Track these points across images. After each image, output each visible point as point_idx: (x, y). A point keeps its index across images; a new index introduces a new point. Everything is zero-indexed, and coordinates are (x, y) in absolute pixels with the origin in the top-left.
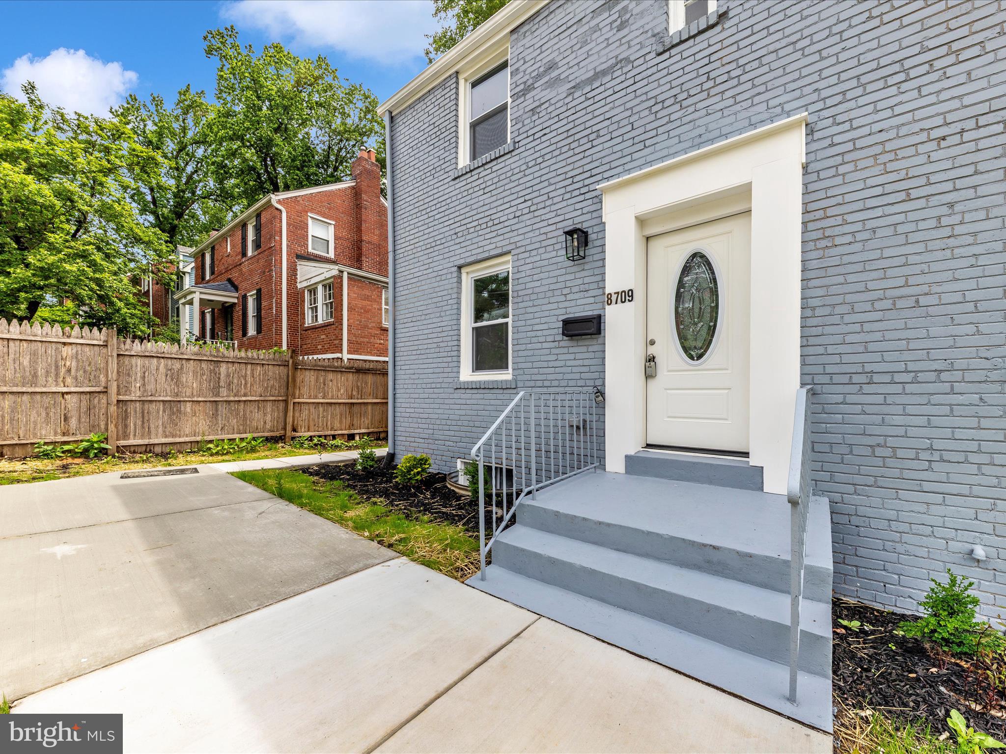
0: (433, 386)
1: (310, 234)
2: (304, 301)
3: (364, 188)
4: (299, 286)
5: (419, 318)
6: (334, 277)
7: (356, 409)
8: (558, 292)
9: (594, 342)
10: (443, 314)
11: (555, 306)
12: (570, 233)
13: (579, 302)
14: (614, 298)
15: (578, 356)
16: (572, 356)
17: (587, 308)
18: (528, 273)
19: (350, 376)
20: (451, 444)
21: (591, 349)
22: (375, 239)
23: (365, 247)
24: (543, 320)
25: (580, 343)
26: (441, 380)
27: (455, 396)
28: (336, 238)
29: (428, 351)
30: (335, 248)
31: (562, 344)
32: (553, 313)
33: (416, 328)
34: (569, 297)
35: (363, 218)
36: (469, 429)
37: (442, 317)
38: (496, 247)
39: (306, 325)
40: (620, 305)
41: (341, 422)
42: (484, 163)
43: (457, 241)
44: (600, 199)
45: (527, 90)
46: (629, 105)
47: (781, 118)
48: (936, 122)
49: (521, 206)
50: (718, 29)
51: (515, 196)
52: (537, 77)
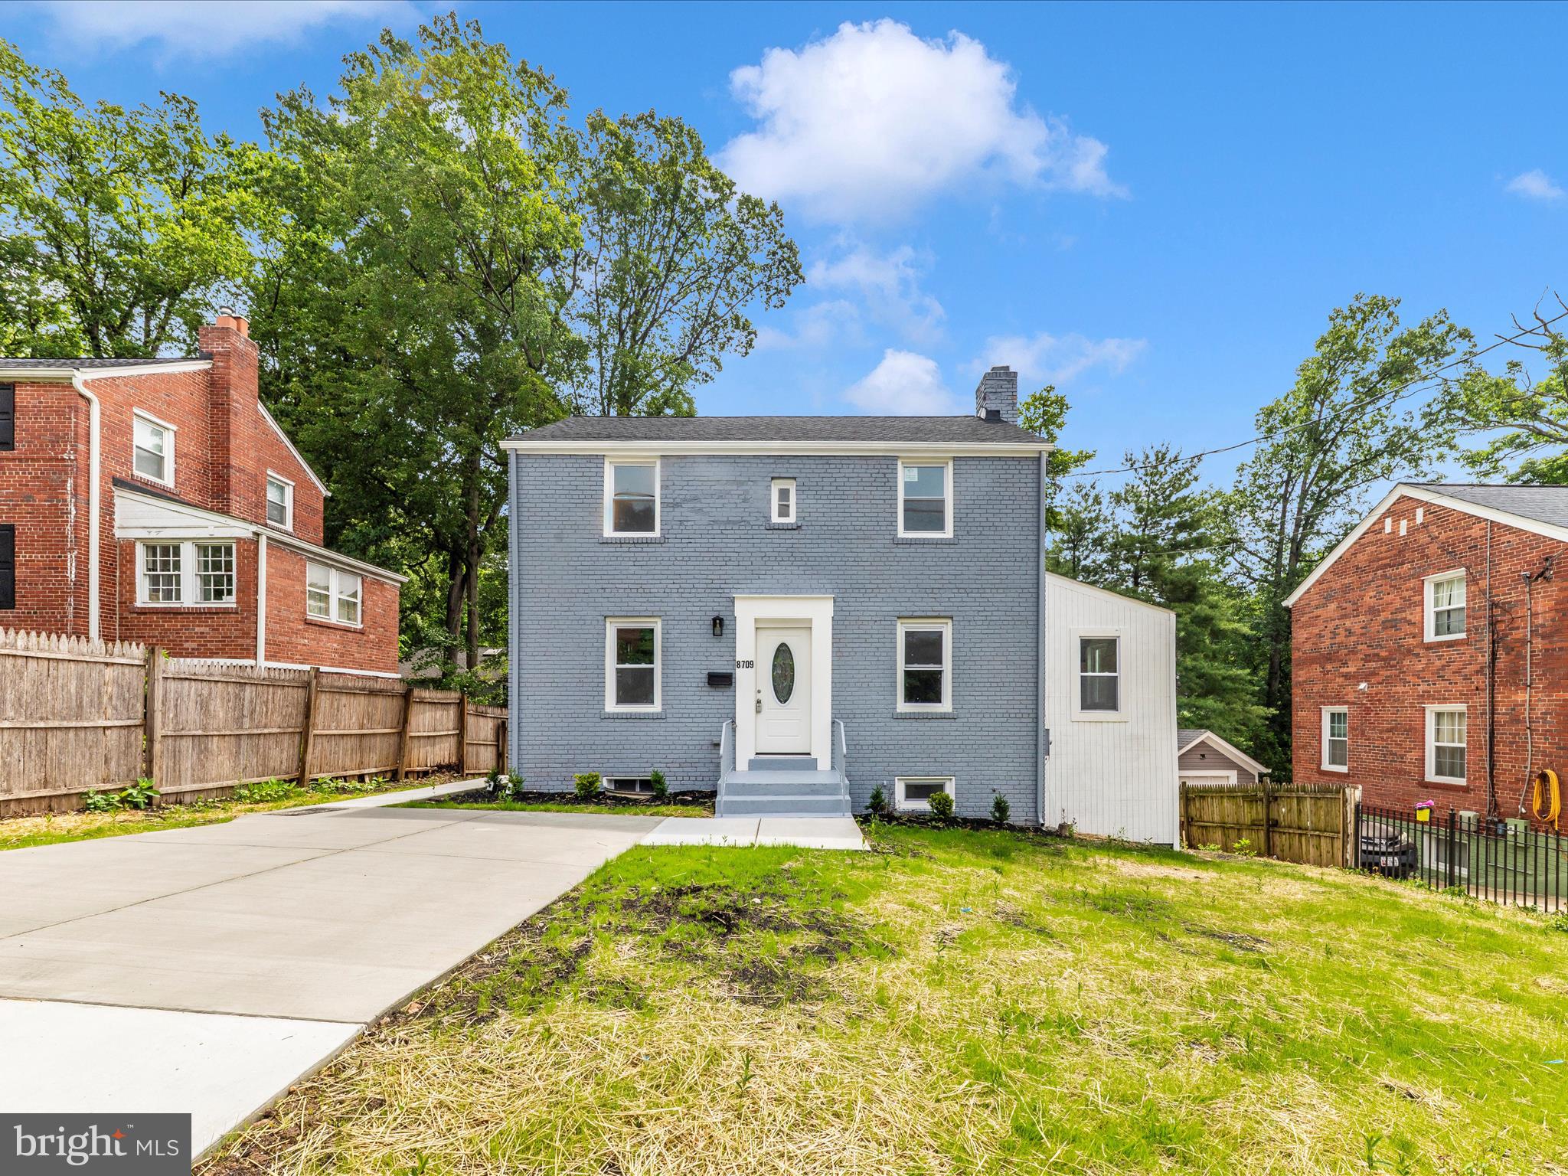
0: (574, 715)
1: (134, 444)
2: (132, 561)
3: (233, 379)
4: (118, 534)
5: (556, 654)
6: (239, 540)
8: (701, 654)
9: (728, 690)
10: (586, 654)
11: (698, 663)
12: (713, 619)
13: (716, 663)
14: (741, 664)
15: (716, 698)
16: (712, 698)
17: (721, 667)
18: (678, 636)
20: (596, 765)
21: (724, 694)
23: (235, 477)
24: (689, 671)
25: (716, 689)
26: (587, 711)
27: (601, 724)
28: (178, 455)
29: (568, 685)
30: (176, 471)
31: (704, 689)
32: (696, 667)
33: (551, 662)
34: (709, 658)
35: (232, 428)
37: (585, 656)
38: (648, 611)
39: (138, 604)
40: (745, 669)
41: (352, 760)
42: (635, 542)
43: (604, 595)
44: (733, 601)
45: (676, 505)
46: (750, 550)
47: (823, 591)
48: (874, 614)
49: (670, 586)
50: (796, 532)
51: (665, 577)
52: (685, 499)
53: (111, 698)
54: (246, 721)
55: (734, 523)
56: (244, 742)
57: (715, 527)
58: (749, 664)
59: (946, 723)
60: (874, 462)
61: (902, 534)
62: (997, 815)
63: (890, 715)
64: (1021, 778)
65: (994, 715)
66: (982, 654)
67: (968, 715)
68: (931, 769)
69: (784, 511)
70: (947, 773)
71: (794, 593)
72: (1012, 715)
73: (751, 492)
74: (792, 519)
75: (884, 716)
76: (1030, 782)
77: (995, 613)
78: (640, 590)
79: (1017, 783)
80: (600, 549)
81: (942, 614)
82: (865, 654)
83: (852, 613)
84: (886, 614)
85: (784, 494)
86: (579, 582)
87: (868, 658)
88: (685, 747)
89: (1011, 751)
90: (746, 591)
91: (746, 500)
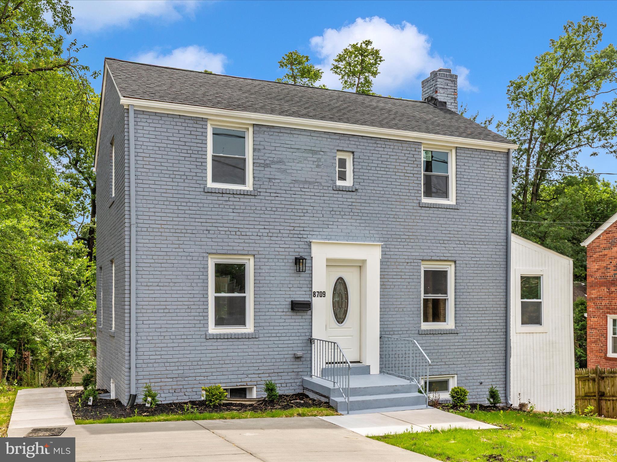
0: (183, 337)
5: (167, 284)
8: (286, 285)
9: (305, 314)
10: (193, 285)
11: (284, 293)
12: (300, 259)
13: (297, 293)
14: (317, 294)
15: (297, 321)
16: (293, 321)
17: (301, 296)
18: (267, 271)
20: (203, 378)
21: (304, 317)
24: (276, 300)
25: (298, 314)
26: (193, 333)
27: (207, 344)
29: (178, 311)
31: (288, 313)
32: (282, 296)
33: (164, 292)
34: (292, 289)
36: (220, 366)
37: (193, 286)
38: (243, 250)
40: (319, 298)
42: (234, 193)
43: (209, 236)
44: (310, 244)
45: (266, 166)
46: (321, 205)
47: (373, 239)
48: (406, 257)
49: (261, 230)
50: (354, 193)
51: (258, 223)
52: (273, 162)
55: (310, 183)
57: (296, 185)
58: (322, 294)
59: (452, 337)
60: (407, 145)
61: (423, 199)
62: (492, 400)
63: (417, 332)
64: (497, 374)
65: (481, 331)
66: (473, 287)
67: (465, 331)
68: (442, 370)
69: (342, 177)
70: (453, 372)
71: (353, 240)
72: (492, 330)
73: (323, 160)
74: (348, 183)
75: (413, 332)
76: (502, 376)
78: (238, 233)
80: (205, 197)
81: (449, 259)
82: (401, 287)
83: (392, 257)
84: (414, 257)
86: (188, 223)
87: (403, 290)
88: (273, 360)
89: (491, 355)
90: (319, 237)
91: (318, 166)
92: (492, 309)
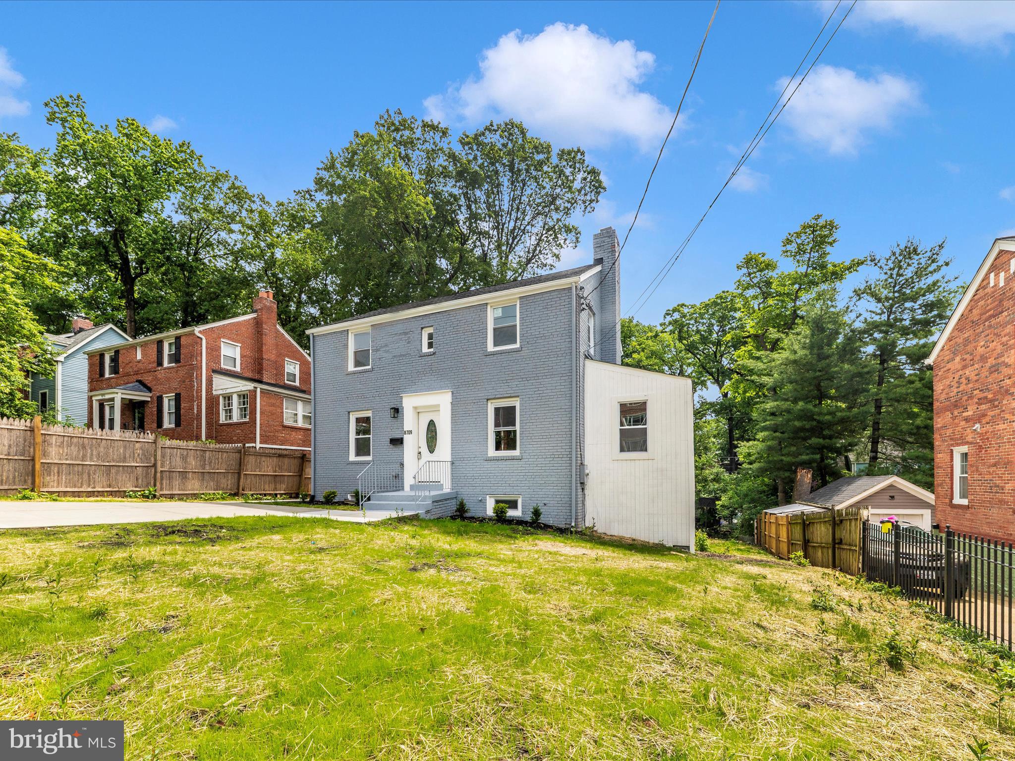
0: (335, 463)
1: (222, 354)
2: (219, 404)
3: (264, 320)
4: (214, 393)
5: (328, 432)
6: (249, 391)
7: (278, 479)
8: (387, 428)
9: (401, 447)
10: (340, 431)
11: (388, 433)
12: (392, 409)
13: (395, 432)
14: (406, 432)
15: (395, 451)
17: (398, 435)
19: (275, 459)
20: (345, 488)
21: (399, 449)
22: (273, 357)
23: (265, 363)
24: (383, 438)
25: (396, 447)
26: (340, 460)
28: (242, 356)
29: (333, 447)
30: (241, 364)
31: (390, 447)
33: (326, 437)
34: (392, 430)
35: (264, 342)
36: (354, 481)
37: (340, 433)
38: (365, 407)
39: (221, 422)
40: (408, 435)
41: (269, 486)
42: (362, 372)
43: (348, 400)
44: (402, 398)
45: (379, 350)
46: (411, 369)
47: (447, 388)
48: (474, 398)
49: (375, 393)
50: (434, 356)
51: (373, 388)
52: (381, 347)
53: (139, 455)
54: (207, 467)
55: (403, 355)
56: (207, 477)
57: (396, 359)
58: (410, 432)
59: (515, 462)
61: (491, 348)
62: (534, 518)
63: (483, 458)
64: (562, 496)
65: (545, 456)
66: (537, 418)
67: (529, 457)
68: (507, 491)
69: (431, 345)
70: (517, 493)
71: (433, 390)
72: (556, 456)
73: (412, 338)
75: (480, 459)
76: (568, 499)
77: (545, 392)
78: (362, 397)
79: (560, 499)
80: (348, 378)
81: (512, 395)
82: (469, 422)
83: (462, 399)
84: (480, 398)
85: (430, 336)
86: (338, 395)
87: (471, 425)
88: (382, 478)
89: (557, 479)
90: (408, 392)
91: (409, 343)
92: (557, 436)
